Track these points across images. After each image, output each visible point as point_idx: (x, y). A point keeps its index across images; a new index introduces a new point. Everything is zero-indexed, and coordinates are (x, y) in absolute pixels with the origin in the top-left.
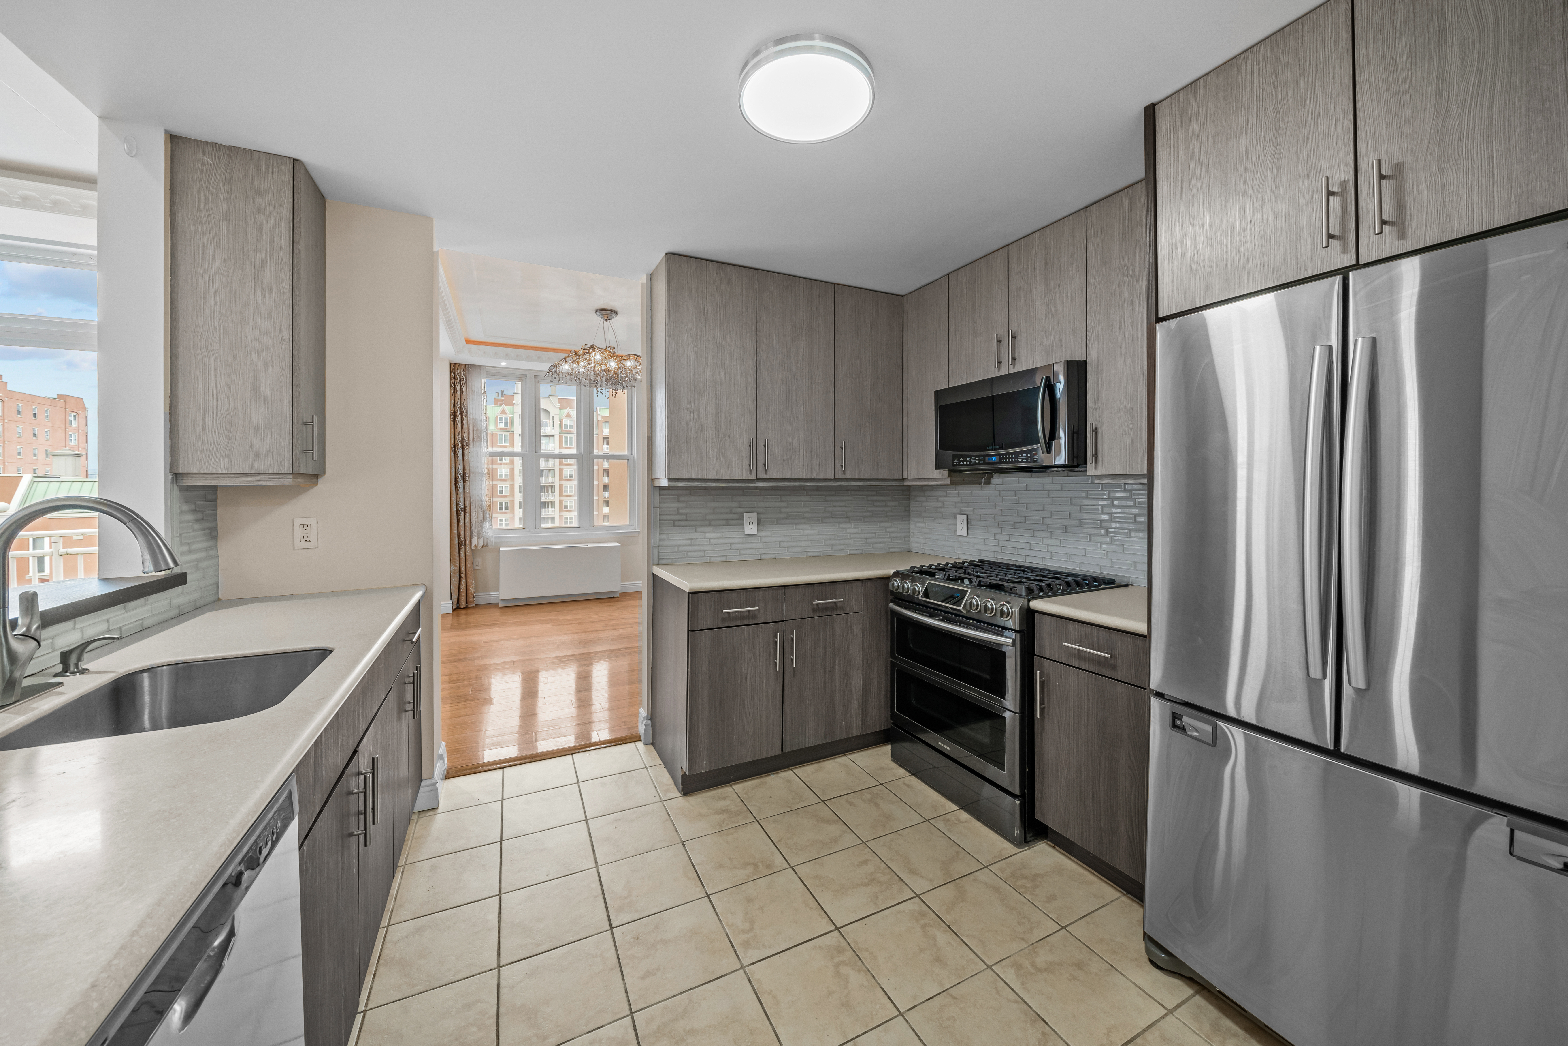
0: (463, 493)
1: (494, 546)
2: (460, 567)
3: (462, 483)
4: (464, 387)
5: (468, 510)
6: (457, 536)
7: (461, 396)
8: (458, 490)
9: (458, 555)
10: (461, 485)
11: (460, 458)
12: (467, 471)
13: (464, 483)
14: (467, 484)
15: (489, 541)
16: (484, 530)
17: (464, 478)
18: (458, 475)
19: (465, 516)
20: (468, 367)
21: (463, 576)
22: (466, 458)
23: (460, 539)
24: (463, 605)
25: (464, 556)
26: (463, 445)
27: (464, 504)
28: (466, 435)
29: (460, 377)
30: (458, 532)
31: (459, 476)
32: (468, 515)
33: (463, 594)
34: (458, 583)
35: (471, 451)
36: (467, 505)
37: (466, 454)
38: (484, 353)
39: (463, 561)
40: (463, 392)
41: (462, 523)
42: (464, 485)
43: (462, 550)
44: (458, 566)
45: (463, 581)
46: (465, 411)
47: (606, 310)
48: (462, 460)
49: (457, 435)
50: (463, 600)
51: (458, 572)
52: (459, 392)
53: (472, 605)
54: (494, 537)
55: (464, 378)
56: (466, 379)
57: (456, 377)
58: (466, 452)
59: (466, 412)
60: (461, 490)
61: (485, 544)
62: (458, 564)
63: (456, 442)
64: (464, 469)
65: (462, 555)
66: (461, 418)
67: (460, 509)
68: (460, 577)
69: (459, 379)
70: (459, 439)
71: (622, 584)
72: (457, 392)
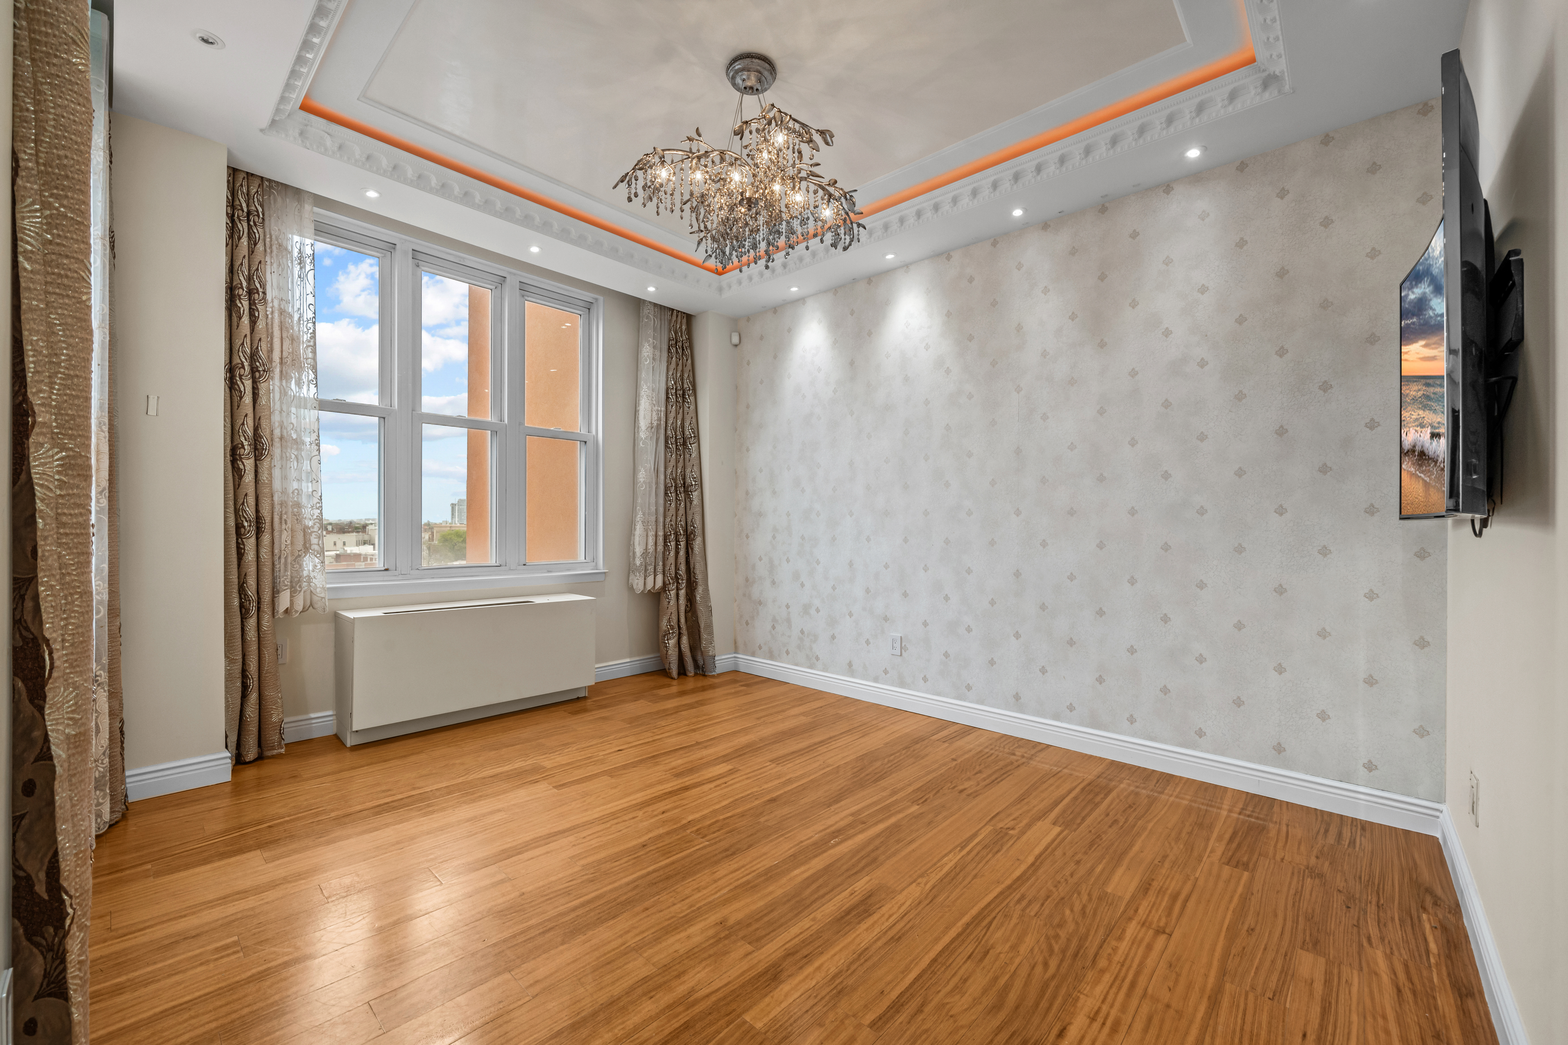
0: (252, 484)
1: (327, 609)
2: (244, 663)
3: (252, 461)
4: (258, 232)
5: (267, 526)
6: (236, 587)
7: (251, 252)
8: (241, 477)
9: (239, 634)
10: (248, 464)
11: (248, 399)
12: (265, 432)
13: (257, 459)
14: (265, 464)
15: (315, 598)
16: (305, 573)
17: (256, 449)
18: (243, 439)
19: (257, 538)
20: (270, 187)
21: (253, 683)
22: (263, 401)
23: (246, 595)
24: (251, 754)
25: (256, 635)
26: (254, 370)
27: (257, 511)
28: (264, 346)
29: (248, 206)
30: (239, 578)
31: (245, 443)
32: (266, 538)
33: (253, 728)
34: (239, 701)
35: (272, 386)
36: (265, 512)
37: (262, 392)
38: (340, 147)
39: (253, 648)
40: (255, 244)
41: (250, 556)
42: (256, 466)
43: (252, 622)
44: (241, 660)
45: (253, 697)
46: (260, 290)
47: (752, 57)
48: (251, 404)
49: (238, 342)
50: (251, 741)
51: (239, 675)
52: (244, 241)
53: (275, 752)
54: (329, 589)
55: (260, 210)
56: (263, 215)
57: (237, 203)
58: (262, 387)
59: (264, 293)
60: (249, 478)
61: (308, 603)
62: (240, 657)
63: (236, 361)
64: (256, 429)
65: (252, 635)
66: (250, 304)
67: (246, 524)
68: (245, 687)
69: (245, 210)
70: (244, 352)
71: (597, 666)
72: (240, 238)
